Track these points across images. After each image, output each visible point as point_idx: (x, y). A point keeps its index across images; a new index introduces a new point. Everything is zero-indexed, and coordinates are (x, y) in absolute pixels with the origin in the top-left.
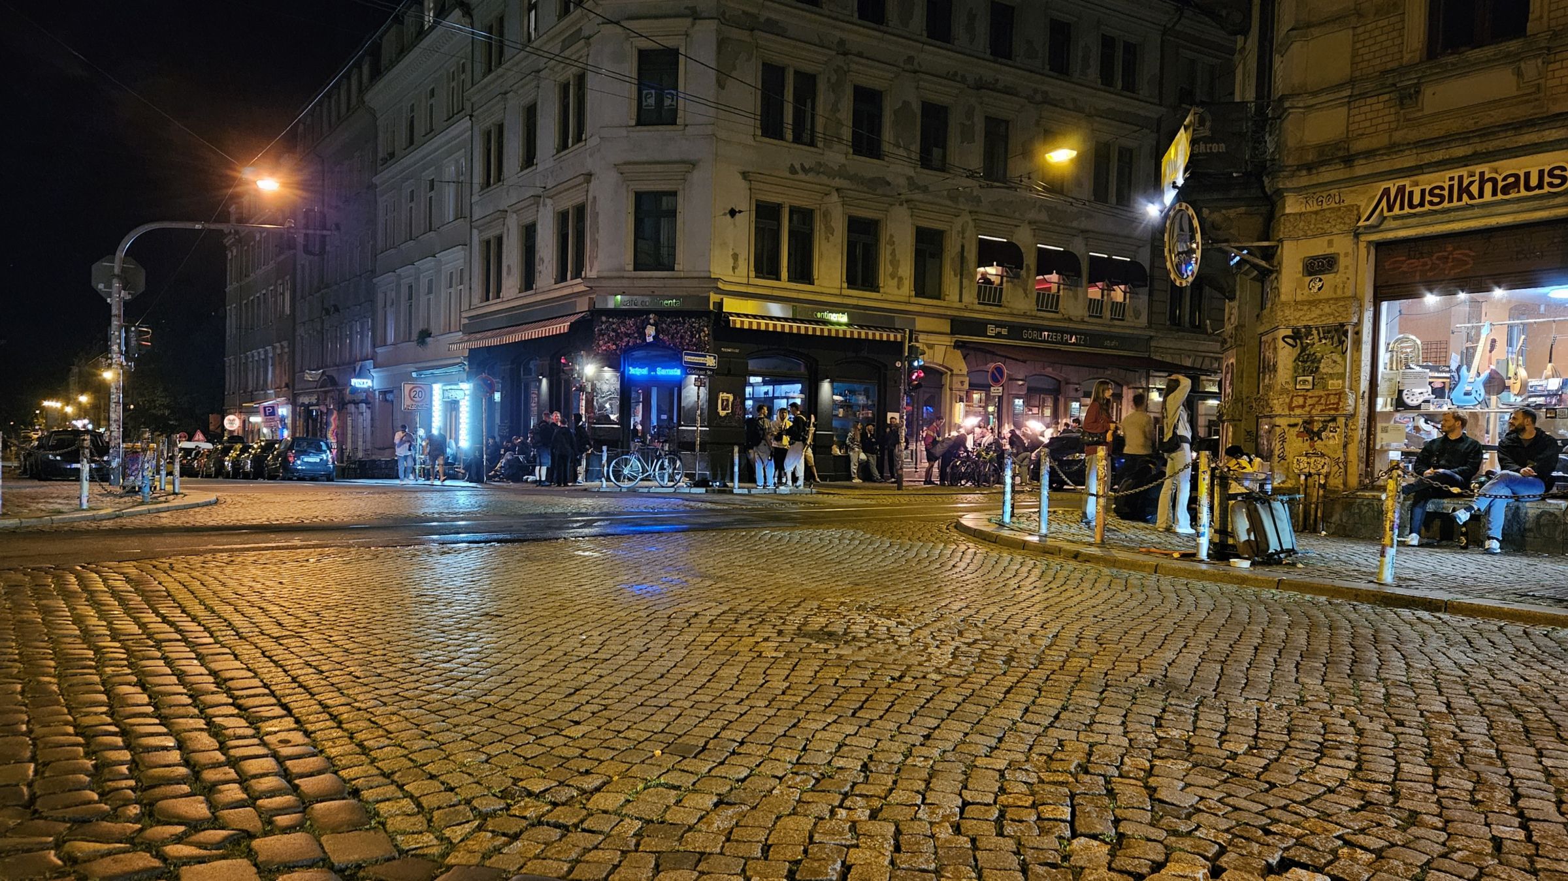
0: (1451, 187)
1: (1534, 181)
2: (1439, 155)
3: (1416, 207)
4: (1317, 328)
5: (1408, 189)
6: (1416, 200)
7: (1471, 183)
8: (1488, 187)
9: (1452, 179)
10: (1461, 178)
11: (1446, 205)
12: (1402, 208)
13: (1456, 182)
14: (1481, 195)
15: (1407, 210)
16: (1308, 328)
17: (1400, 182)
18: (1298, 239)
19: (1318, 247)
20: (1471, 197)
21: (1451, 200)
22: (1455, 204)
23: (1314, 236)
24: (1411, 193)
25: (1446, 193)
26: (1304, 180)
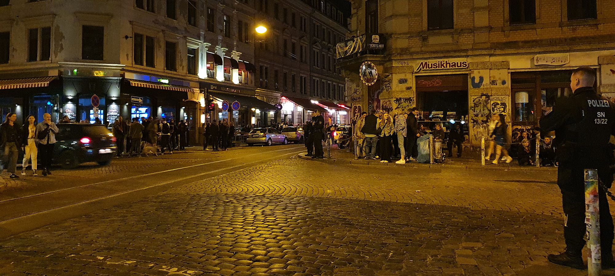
0: (439, 64)
1: (459, 65)
2: (436, 55)
3: (430, 68)
4: (403, 99)
5: (428, 63)
6: (430, 66)
7: (444, 63)
8: (448, 65)
9: (439, 62)
10: (441, 62)
11: (438, 68)
12: (426, 68)
13: (440, 63)
14: (447, 67)
15: (428, 69)
16: (400, 98)
17: (426, 61)
18: (396, 73)
19: (402, 76)
20: (444, 67)
21: (439, 67)
22: (440, 68)
23: (401, 73)
24: (429, 64)
25: (438, 65)
26: (398, 57)
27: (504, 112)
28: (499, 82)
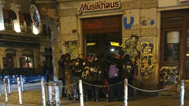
0: (96, 5)
4: (70, 42)
5: (87, 5)
7: (100, 4)
8: (103, 6)
12: (86, 10)
13: (97, 4)
15: (87, 11)
16: (68, 41)
18: (64, 16)
21: (96, 9)
22: (97, 10)
23: (67, 16)
25: (95, 6)
27: (152, 53)
28: (148, 22)
